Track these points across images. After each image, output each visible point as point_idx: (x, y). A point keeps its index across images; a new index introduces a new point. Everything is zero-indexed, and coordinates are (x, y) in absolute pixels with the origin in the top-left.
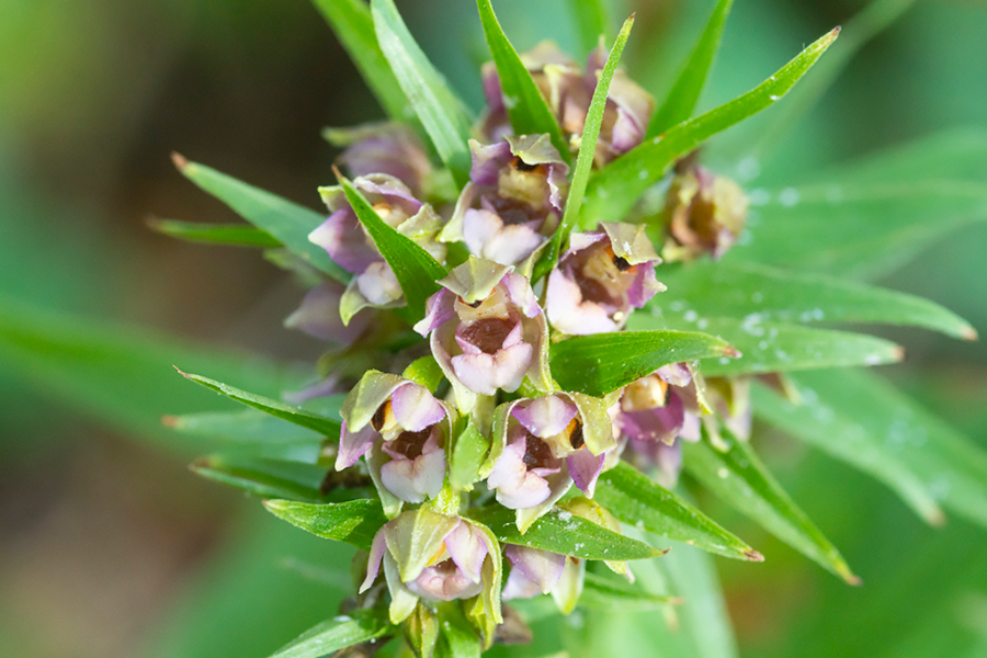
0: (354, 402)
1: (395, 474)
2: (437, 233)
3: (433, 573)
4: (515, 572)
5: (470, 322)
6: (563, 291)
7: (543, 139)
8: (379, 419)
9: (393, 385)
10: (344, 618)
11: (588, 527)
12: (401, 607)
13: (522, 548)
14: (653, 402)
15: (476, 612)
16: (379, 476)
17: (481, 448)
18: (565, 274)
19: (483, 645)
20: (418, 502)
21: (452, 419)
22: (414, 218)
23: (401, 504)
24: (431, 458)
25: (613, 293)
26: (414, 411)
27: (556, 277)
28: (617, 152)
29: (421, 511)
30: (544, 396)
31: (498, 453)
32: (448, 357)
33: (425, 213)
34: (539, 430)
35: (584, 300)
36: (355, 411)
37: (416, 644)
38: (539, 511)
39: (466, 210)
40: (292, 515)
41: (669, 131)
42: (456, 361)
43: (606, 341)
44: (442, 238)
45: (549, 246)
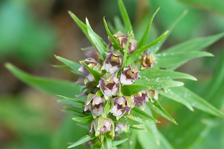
0: (87, 99)
1: (95, 111)
2: (101, 68)
3: (103, 128)
4: (117, 127)
5: (107, 84)
6: (123, 77)
7: (118, 51)
8: (92, 102)
9: (94, 96)
10: (87, 136)
11: (129, 119)
12: (97, 134)
13: (118, 123)
14: (140, 96)
15: (110, 134)
16: (92, 111)
17: (109, 107)
18: (123, 74)
19: (112, 139)
20: (99, 116)
21: (104, 101)
22: (96, 66)
23: (96, 116)
24: (101, 108)
25: (132, 77)
26: (98, 101)
27: (122, 75)
28: (132, 52)
29: (99, 118)
30: (120, 97)
31: (112, 107)
32: (103, 90)
33: (98, 65)
34: (119, 103)
35: (127, 79)
36: (87, 101)
37: (100, 140)
38: (120, 116)
39: (106, 64)
40: (77, 120)
41: (141, 48)
42: (105, 91)
43: (131, 86)
44: (102, 69)
45: (120, 69)
